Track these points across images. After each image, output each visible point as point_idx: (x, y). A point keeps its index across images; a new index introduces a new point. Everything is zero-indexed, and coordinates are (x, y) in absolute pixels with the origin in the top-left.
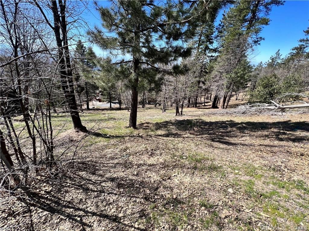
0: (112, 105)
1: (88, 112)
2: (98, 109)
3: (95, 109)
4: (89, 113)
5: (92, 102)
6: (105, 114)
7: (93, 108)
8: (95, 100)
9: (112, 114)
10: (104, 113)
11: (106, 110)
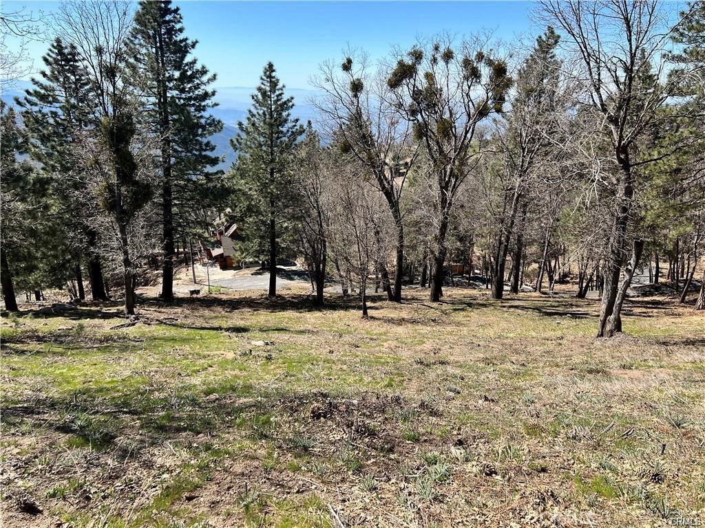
0: (280, 282)
1: (162, 317)
2: (210, 302)
3: (199, 300)
4: (160, 322)
5: (190, 268)
6: (245, 330)
7: (192, 292)
8: (206, 260)
9: (284, 336)
10: (241, 323)
11: (250, 307)
